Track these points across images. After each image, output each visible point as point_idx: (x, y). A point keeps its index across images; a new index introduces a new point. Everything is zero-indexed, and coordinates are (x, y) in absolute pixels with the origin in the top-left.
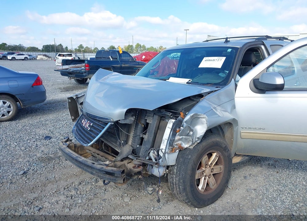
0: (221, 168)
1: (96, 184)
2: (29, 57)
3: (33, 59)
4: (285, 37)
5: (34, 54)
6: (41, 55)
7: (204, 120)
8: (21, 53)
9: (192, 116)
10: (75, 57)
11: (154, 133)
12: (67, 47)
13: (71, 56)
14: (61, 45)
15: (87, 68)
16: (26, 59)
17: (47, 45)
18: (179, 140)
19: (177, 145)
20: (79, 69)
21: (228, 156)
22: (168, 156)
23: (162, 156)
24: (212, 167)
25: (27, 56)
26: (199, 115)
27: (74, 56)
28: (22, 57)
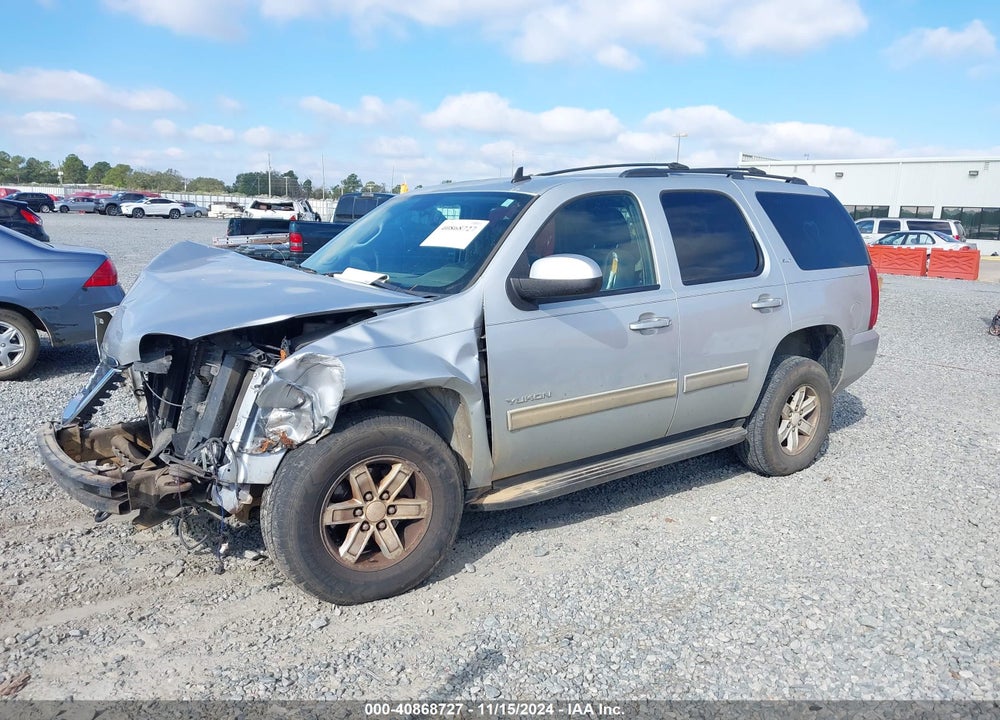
0: (419, 505)
1: (130, 537)
2: (183, 210)
3: (198, 214)
4: (758, 168)
5: (200, 200)
6: (221, 203)
7: (336, 371)
8: (163, 196)
9: (302, 360)
10: (302, 211)
11: (223, 401)
12: (309, 182)
13: (291, 210)
14: (291, 174)
15: (296, 244)
16: (174, 214)
17: (251, 173)
18: (281, 421)
19: (275, 433)
20: (271, 247)
21: (440, 476)
22: (249, 459)
23: (229, 458)
24: (389, 502)
25: (177, 206)
26: (322, 359)
27: (298, 208)
28: (165, 209)
